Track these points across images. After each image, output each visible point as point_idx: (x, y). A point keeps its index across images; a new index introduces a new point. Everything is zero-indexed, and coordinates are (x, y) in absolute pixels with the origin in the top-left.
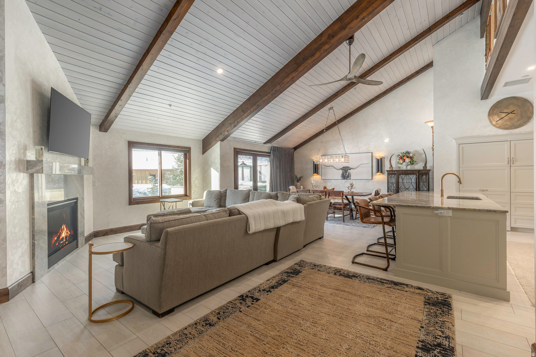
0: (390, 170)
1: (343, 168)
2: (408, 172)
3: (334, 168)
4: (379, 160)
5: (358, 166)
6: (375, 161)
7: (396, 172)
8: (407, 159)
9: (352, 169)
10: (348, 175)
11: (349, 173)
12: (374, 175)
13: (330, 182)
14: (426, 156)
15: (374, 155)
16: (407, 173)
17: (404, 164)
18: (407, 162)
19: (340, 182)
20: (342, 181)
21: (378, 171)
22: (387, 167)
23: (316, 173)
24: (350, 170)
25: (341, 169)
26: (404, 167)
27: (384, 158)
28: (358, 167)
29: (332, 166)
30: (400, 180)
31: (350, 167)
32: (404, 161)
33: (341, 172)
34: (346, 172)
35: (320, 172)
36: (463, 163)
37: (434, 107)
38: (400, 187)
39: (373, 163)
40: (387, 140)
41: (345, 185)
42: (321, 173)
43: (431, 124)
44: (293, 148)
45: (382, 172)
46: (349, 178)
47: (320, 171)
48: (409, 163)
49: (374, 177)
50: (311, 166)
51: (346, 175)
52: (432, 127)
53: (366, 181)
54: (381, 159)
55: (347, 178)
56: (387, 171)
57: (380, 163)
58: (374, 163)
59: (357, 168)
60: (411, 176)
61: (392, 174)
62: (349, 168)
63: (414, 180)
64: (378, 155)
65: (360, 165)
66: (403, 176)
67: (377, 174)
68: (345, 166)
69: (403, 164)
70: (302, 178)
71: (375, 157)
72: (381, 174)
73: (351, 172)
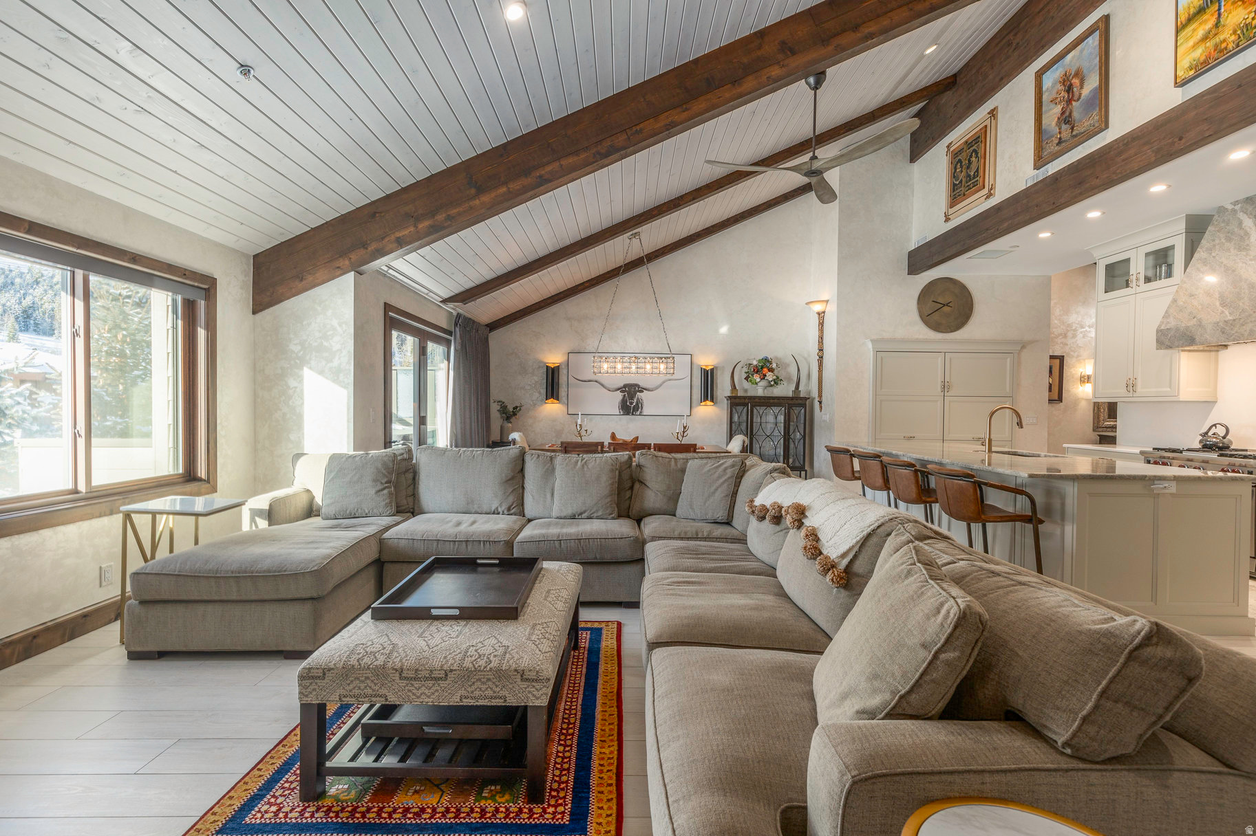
0: (734, 395)
1: (625, 386)
2: (772, 401)
3: (603, 385)
4: (708, 371)
5: (659, 382)
6: (697, 375)
7: (745, 401)
8: (770, 373)
9: (646, 389)
10: (637, 404)
11: (638, 399)
12: (694, 405)
13: (591, 420)
14: (799, 370)
15: (696, 360)
16: (768, 402)
17: (763, 383)
18: (771, 379)
19: (616, 422)
21: (706, 399)
22: (723, 388)
23: (552, 396)
24: (641, 391)
25: (618, 389)
26: (759, 391)
27: (716, 368)
28: (661, 385)
29: (596, 381)
30: (757, 419)
31: (642, 384)
32: (763, 377)
33: (619, 396)
34: (632, 397)
35: (564, 394)
36: (881, 389)
37: (838, 274)
38: (754, 433)
39: (694, 379)
40: (724, 330)
41: (628, 428)
42: (564, 399)
43: (818, 308)
44: (488, 325)
45: (712, 400)
46: (638, 413)
47: (563, 392)
48: (772, 383)
49: (695, 410)
50: (540, 378)
51: (631, 403)
52: (821, 315)
54: (712, 370)
55: (633, 411)
56: (728, 398)
57: (708, 379)
58: (697, 378)
59: (657, 388)
60: (776, 410)
61: (738, 405)
62: (638, 388)
63: (781, 418)
64: (706, 361)
65: (664, 382)
66: (761, 410)
67: (701, 404)
68: (628, 383)
69: (760, 384)
70: (520, 410)
71: (699, 365)
72: (712, 404)
73: (643, 398)
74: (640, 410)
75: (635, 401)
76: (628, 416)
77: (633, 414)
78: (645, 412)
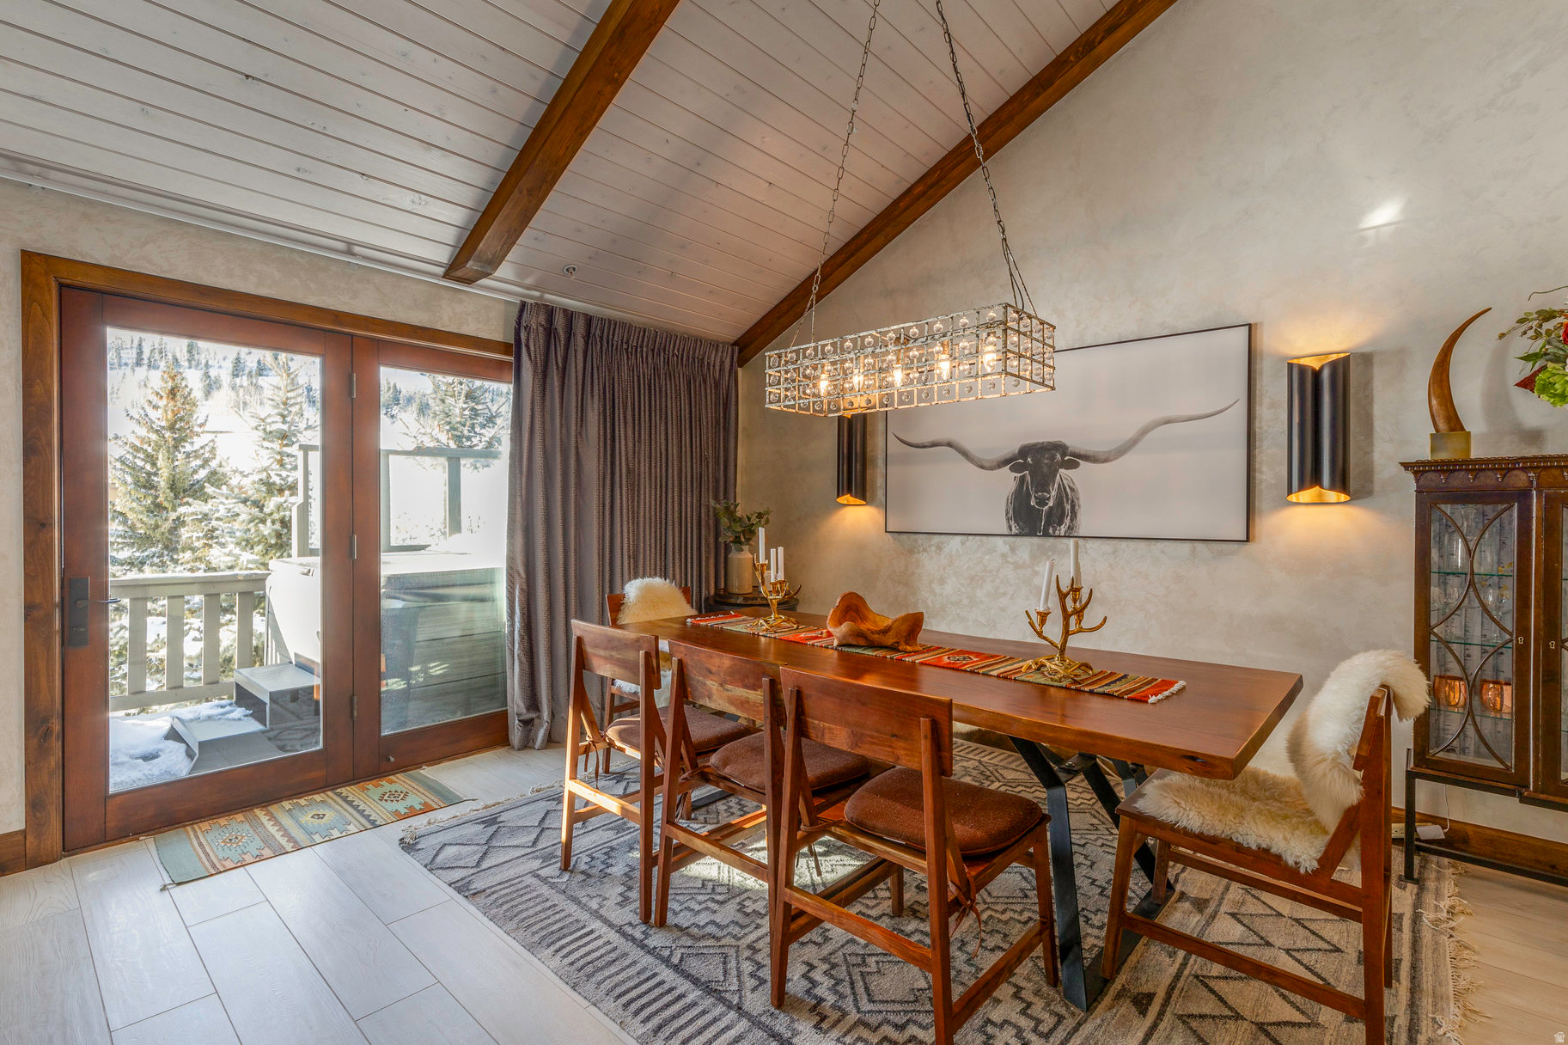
0: (1443, 456)
1: (1025, 451)
3: (965, 454)
4: (1317, 375)
5: (1131, 433)
6: (1275, 393)
7: (1520, 479)
9: (1086, 458)
10: (1060, 502)
11: (1062, 488)
12: (1263, 501)
13: (939, 548)
19: (1003, 556)
20: (1013, 550)
21: (1311, 477)
23: (849, 489)
24: (1072, 465)
25: (1005, 462)
27: (1366, 359)
28: (1134, 442)
29: (950, 445)
31: (1074, 443)
33: (1007, 480)
34: (1043, 483)
35: (880, 481)
39: (1263, 411)
41: (1036, 573)
42: (880, 493)
44: (735, 343)
45: (1341, 482)
46: (1063, 529)
47: (876, 476)
49: (1269, 520)
50: (823, 449)
51: (1042, 502)
53: (1193, 551)
54: (1341, 368)
55: (1048, 524)
56: (1417, 469)
58: (1273, 406)
59: (1122, 451)
61: (1466, 498)
62: (1064, 454)
64: (1315, 337)
65: (1145, 431)
67: (1293, 498)
68: (1033, 441)
71: (1283, 358)
72: (1343, 497)
73: (1078, 486)
74: (1067, 521)
75: (1053, 493)
76: (1035, 540)
77: (1046, 535)
78: (1085, 524)
